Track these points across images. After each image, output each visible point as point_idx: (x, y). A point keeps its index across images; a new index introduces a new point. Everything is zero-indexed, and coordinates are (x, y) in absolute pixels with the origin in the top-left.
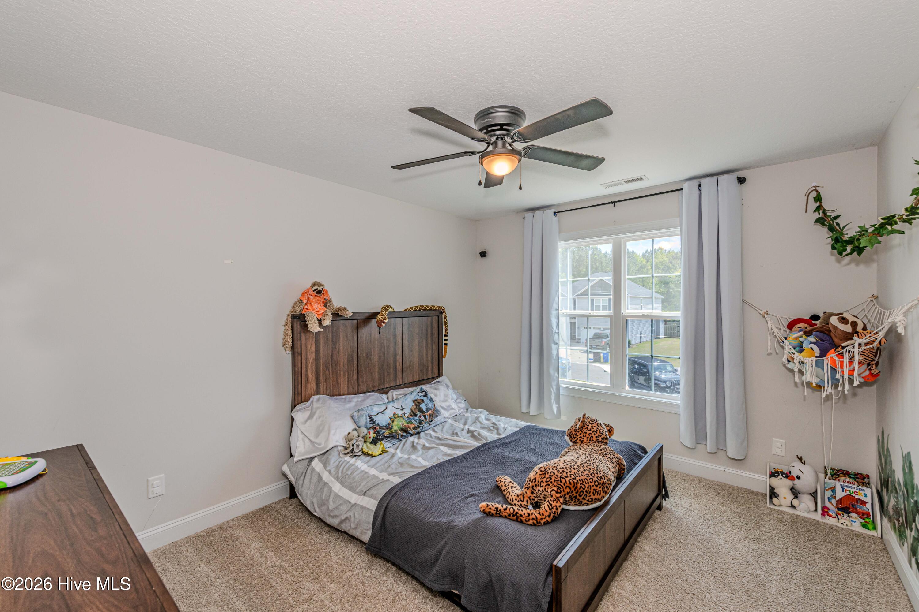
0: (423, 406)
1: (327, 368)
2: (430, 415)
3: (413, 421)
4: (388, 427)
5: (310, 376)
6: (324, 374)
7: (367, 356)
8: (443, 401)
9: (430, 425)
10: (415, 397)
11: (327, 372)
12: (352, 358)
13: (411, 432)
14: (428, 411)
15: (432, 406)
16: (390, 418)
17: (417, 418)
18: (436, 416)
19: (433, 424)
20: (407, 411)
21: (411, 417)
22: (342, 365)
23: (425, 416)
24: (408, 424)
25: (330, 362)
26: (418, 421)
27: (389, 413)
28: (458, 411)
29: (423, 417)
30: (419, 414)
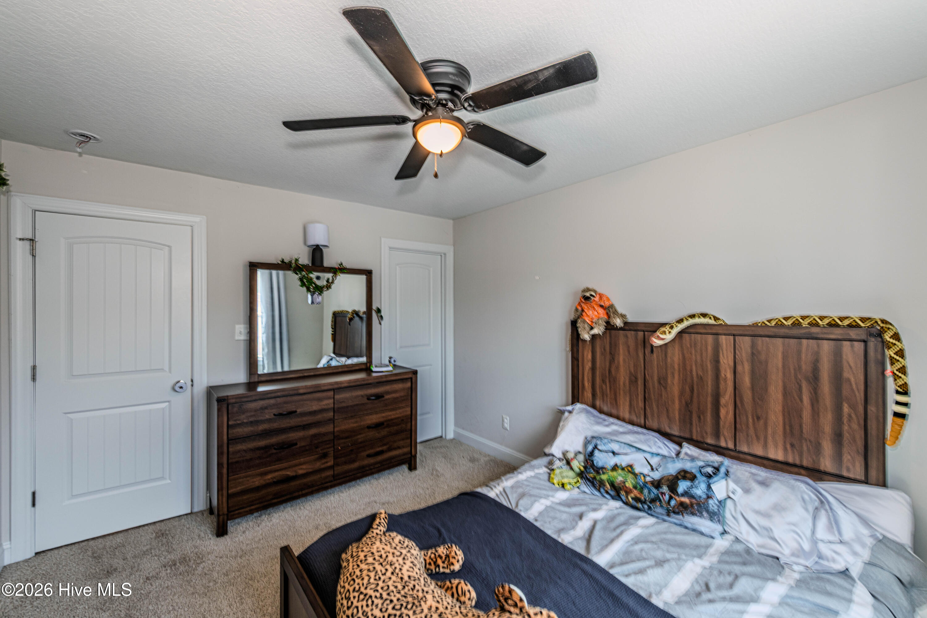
0: (683, 486)
1: (603, 381)
2: (682, 504)
3: (646, 491)
4: (599, 470)
5: (586, 384)
6: (601, 388)
7: (659, 383)
8: (758, 512)
9: (668, 515)
10: (692, 468)
11: (604, 386)
12: (636, 378)
13: (624, 498)
14: (683, 495)
15: (704, 496)
16: (616, 465)
17: (655, 491)
18: (693, 514)
19: (675, 518)
20: (656, 475)
21: (649, 486)
22: (622, 383)
23: (671, 498)
24: (635, 487)
25: (607, 375)
26: (652, 496)
27: (623, 461)
28: (787, 552)
29: (667, 497)
30: (665, 489)
